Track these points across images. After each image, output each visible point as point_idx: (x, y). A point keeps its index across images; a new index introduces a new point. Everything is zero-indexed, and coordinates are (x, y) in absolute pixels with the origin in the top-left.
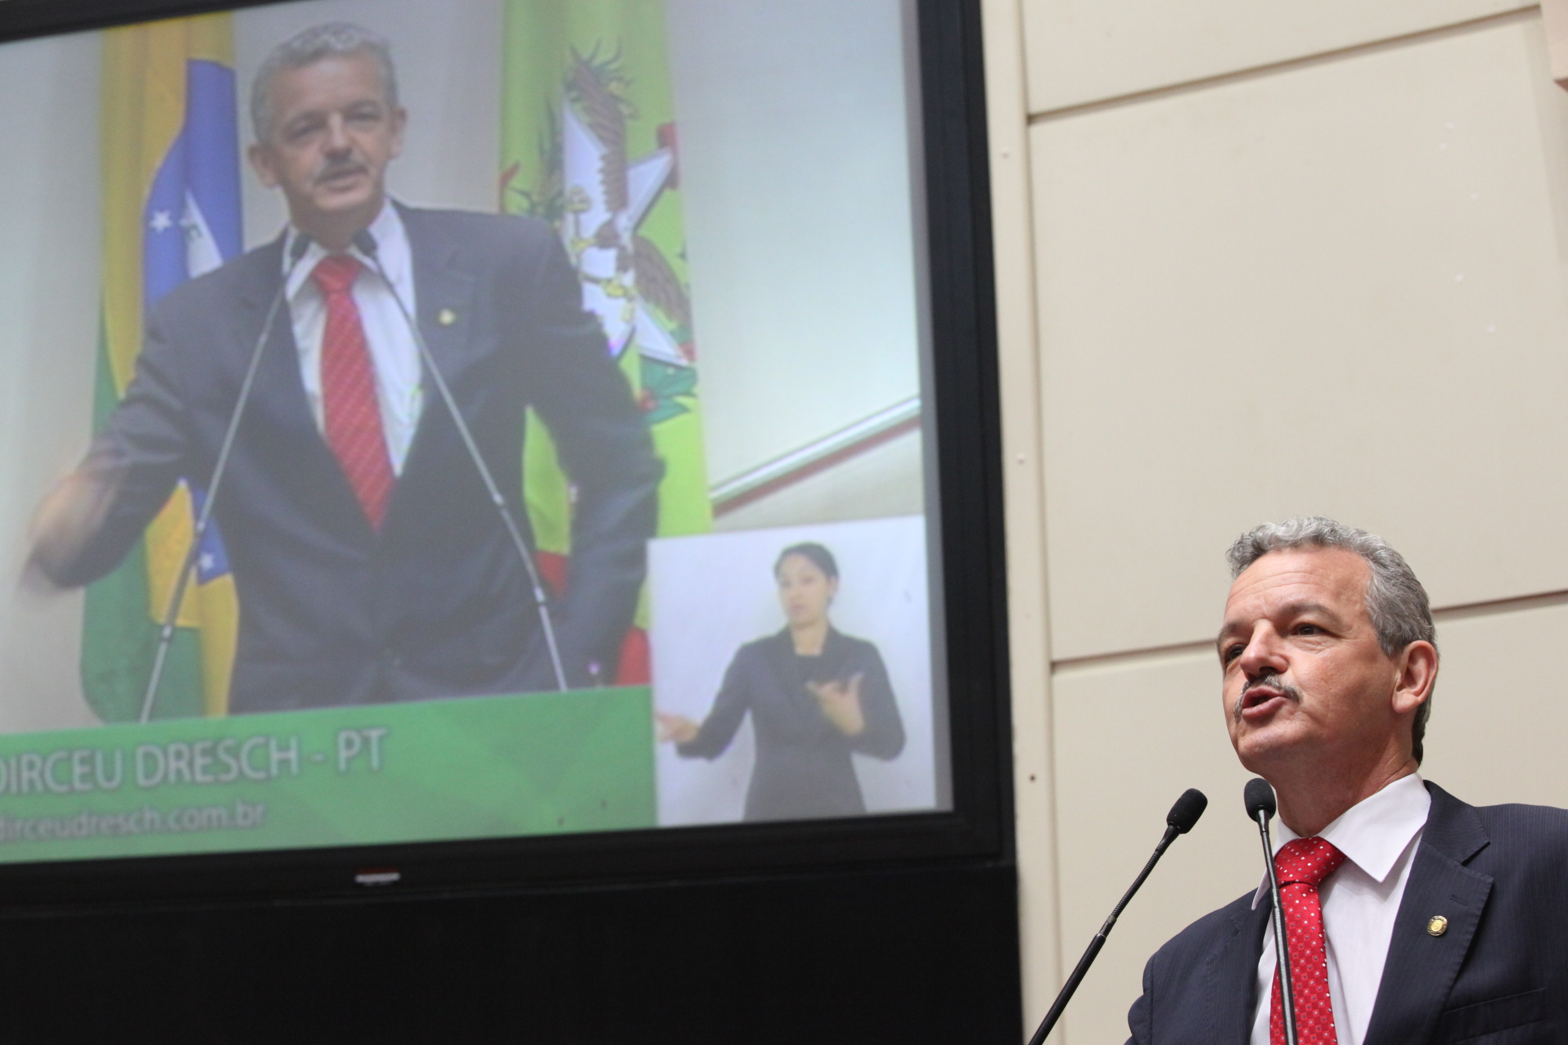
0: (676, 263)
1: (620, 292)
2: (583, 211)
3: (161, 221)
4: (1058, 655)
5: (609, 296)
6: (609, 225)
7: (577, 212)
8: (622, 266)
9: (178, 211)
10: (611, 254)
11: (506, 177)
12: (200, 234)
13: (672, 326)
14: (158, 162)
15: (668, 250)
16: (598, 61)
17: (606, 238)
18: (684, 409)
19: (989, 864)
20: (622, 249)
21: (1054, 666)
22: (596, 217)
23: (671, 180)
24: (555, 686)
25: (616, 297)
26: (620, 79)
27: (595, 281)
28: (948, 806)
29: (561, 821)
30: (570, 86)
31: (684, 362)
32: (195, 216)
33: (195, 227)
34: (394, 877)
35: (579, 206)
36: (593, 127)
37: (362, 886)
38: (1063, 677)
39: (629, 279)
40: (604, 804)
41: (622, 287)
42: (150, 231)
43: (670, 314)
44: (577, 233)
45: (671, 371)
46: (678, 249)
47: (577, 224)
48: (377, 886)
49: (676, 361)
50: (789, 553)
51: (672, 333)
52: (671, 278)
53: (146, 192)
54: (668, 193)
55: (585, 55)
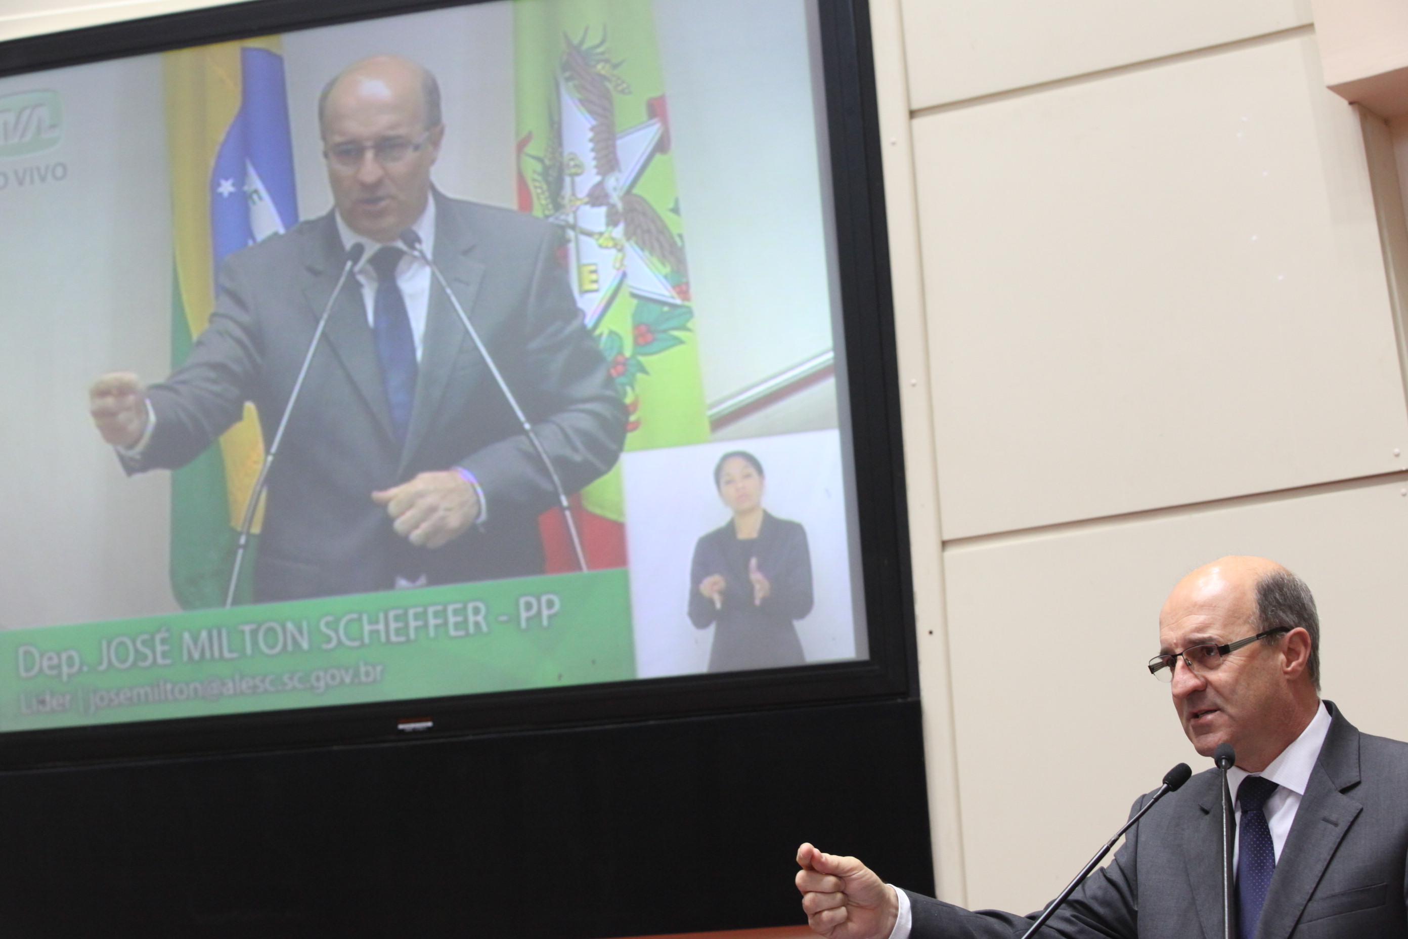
0: (670, 219)
1: (611, 244)
2: (577, 174)
3: (227, 187)
4: (946, 537)
5: (600, 246)
6: (600, 185)
7: (573, 175)
8: (612, 220)
9: (241, 179)
10: (603, 210)
11: (521, 146)
12: (260, 198)
13: (667, 270)
14: (221, 137)
15: (661, 207)
16: (585, 46)
17: (597, 197)
18: (680, 342)
19: (900, 701)
20: (612, 207)
21: (945, 544)
22: (589, 179)
23: (662, 146)
24: (578, 568)
25: (607, 248)
26: (607, 61)
27: (589, 234)
28: (865, 656)
29: (560, 677)
30: (565, 67)
31: (678, 301)
32: (255, 183)
33: (256, 191)
34: (430, 724)
35: (573, 170)
36: (584, 102)
37: (403, 731)
38: (952, 553)
39: (618, 232)
40: (594, 662)
41: (613, 239)
42: (216, 196)
43: (663, 258)
44: (574, 194)
45: (666, 309)
46: (671, 205)
47: (573, 184)
48: (415, 732)
49: (671, 301)
50: (727, 457)
51: (666, 277)
52: (663, 230)
53: (212, 163)
54: (658, 157)
55: (576, 41)
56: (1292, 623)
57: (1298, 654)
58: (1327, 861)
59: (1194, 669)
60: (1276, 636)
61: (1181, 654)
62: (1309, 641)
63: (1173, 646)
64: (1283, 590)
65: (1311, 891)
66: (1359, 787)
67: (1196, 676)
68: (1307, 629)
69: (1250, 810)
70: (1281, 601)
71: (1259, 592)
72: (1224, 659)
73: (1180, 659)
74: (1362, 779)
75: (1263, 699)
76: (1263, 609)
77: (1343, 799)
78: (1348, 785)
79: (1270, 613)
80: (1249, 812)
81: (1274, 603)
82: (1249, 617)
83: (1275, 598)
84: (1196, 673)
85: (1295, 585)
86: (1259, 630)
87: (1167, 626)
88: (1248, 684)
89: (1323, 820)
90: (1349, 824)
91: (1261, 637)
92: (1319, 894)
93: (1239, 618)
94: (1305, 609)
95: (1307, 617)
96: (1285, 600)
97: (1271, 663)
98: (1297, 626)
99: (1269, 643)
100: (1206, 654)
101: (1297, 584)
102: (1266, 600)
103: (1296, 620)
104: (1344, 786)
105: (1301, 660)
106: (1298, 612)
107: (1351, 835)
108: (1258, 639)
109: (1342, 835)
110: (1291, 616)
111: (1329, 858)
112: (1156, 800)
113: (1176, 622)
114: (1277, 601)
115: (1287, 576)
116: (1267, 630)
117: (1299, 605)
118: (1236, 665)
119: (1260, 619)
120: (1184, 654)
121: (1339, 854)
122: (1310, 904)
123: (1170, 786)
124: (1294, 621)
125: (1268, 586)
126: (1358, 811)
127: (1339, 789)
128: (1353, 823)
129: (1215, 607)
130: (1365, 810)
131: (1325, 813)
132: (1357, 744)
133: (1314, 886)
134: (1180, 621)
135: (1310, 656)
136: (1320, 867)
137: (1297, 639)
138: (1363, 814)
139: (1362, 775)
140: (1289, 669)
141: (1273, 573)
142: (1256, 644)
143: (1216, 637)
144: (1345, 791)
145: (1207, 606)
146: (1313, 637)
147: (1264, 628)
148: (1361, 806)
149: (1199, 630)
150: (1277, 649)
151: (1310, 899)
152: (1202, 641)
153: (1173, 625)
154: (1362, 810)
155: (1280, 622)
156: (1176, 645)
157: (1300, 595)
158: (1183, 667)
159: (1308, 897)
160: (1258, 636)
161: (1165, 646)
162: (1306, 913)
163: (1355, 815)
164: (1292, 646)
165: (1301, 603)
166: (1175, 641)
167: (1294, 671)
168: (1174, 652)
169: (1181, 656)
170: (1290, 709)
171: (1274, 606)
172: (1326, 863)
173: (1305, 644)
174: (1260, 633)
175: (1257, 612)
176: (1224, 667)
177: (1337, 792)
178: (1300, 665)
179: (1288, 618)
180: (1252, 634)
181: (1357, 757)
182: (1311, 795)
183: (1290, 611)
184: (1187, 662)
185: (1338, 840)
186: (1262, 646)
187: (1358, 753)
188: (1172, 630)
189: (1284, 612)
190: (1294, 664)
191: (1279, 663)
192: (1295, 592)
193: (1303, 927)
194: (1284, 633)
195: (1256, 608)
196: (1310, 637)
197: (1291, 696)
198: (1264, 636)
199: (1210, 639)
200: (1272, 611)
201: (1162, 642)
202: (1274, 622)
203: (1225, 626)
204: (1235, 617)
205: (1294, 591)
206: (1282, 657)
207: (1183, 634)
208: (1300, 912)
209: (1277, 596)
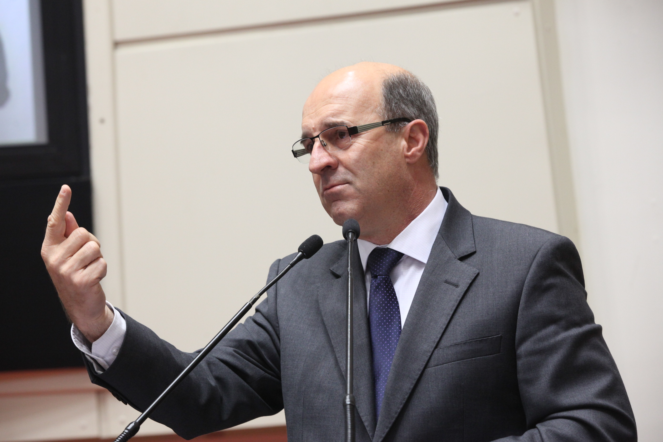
4: (119, 37)
19: (73, 180)
21: (117, 44)
28: (43, 139)
38: (123, 52)
56: (413, 115)
57: (417, 142)
58: (450, 316)
59: (328, 150)
60: (398, 125)
61: (318, 136)
62: (428, 131)
63: (312, 130)
64: (406, 87)
65: (437, 340)
66: (475, 256)
67: (330, 155)
68: (426, 122)
69: (379, 275)
70: (403, 95)
71: (386, 87)
72: (354, 141)
73: (317, 141)
74: (477, 249)
75: (386, 176)
76: (388, 101)
77: (463, 265)
78: (466, 254)
79: (394, 105)
80: (379, 277)
81: (398, 97)
82: (376, 108)
83: (399, 93)
84: (330, 152)
85: (417, 85)
86: (384, 118)
87: (308, 115)
88: (374, 163)
89: (445, 282)
90: (468, 285)
91: (386, 124)
92: (444, 343)
93: (367, 108)
94: (425, 105)
95: (427, 112)
96: (408, 96)
97: (394, 147)
98: (417, 118)
99: (392, 129)
100: (339, 138)
101: (420, 85)
102: (391, 94)
103: (417, 113)
104: (462, 255)
105: (419, 146)
106: (418, 106)
107: (470, 294)
108: (383, 125)
109: (462, 294)
110: (411, 108)
111: (452, 313)
112: (292, 265)
113: (315, 111)
114: (401, 96)
115: (411, 77)
116: (391, 118)
117: (419, 101)
118: (363, 146)
119: (385, 110)
120: (320, 136)
121: (460, 310)
122: (436, 351)
123: (305, 254)
124: (414, 114)
125: (393, 83)
126: (475, 275)
127: (458, 257)
128: (471, 285)
129: (347, 98)
130: (480, 274)
131: (447, 277)
132: (471, 222)
133: (439, 336)
134: (318, 111)
135: (428, 144)
136: (444, 321)
137: (416, 129)
138: (479, 277)
139: (477, 246)
140: (410, 153)
141: (399, 74)
142: (381, 129)
143: (346, 122)
144: (462, 259)
145: (342, 97)
146: (431, 129)
147: (388, 117)
148: (478, 271)
149: (333, 115)
150: (399, 134)
151: (436, 347)
152: (335, 125)
153: (312, 114)
154: (478, 274)
155: (403, 114)
156: (315, 129)
157: (422, 93)
158: (319, 147)
159: (435, 345)
160: (383, 123)
161: (306, 130)
162: (433, 357)
163: (473, 278)
164: (412, 135)
165: (422, 100)
166: (313, 126)
167: (413, 155)
168: (312, 135)
169: (318, 138)
170: (410, 188)
171: (398, 100)
172: (449, 318)
173: (424, 133)
174: (385, 120)
175: (383, 103)
176: (353, 147)
177: (456, 259)
178: (420, 150)
179: (410, 111)
180: (378, 120)
181: (472, 232)
182: (434, 262)
183: (411, 105)
184: (323, 144)
185: (459, 299)
186: (387, 131)
187: (472, 229)
188: (311, 118)
189: (406, 105)
190: (413, 150)
191: (401, 148)
192: (417, 91)
193: (429, 370)
194: (406, 123)
195: (382, 100)
196: (429, 128)
197: (410, 177)
198: (389, 123)
199: (342, 124)
200: (396, 103)
201: (303, 128)
202: (397, 113)
203: (355, 113)
204: (364, 107)
205: (416, 89)
206: (404, 143)
207: (320, 119)
208: (428, 358)
209: (401, 91)
